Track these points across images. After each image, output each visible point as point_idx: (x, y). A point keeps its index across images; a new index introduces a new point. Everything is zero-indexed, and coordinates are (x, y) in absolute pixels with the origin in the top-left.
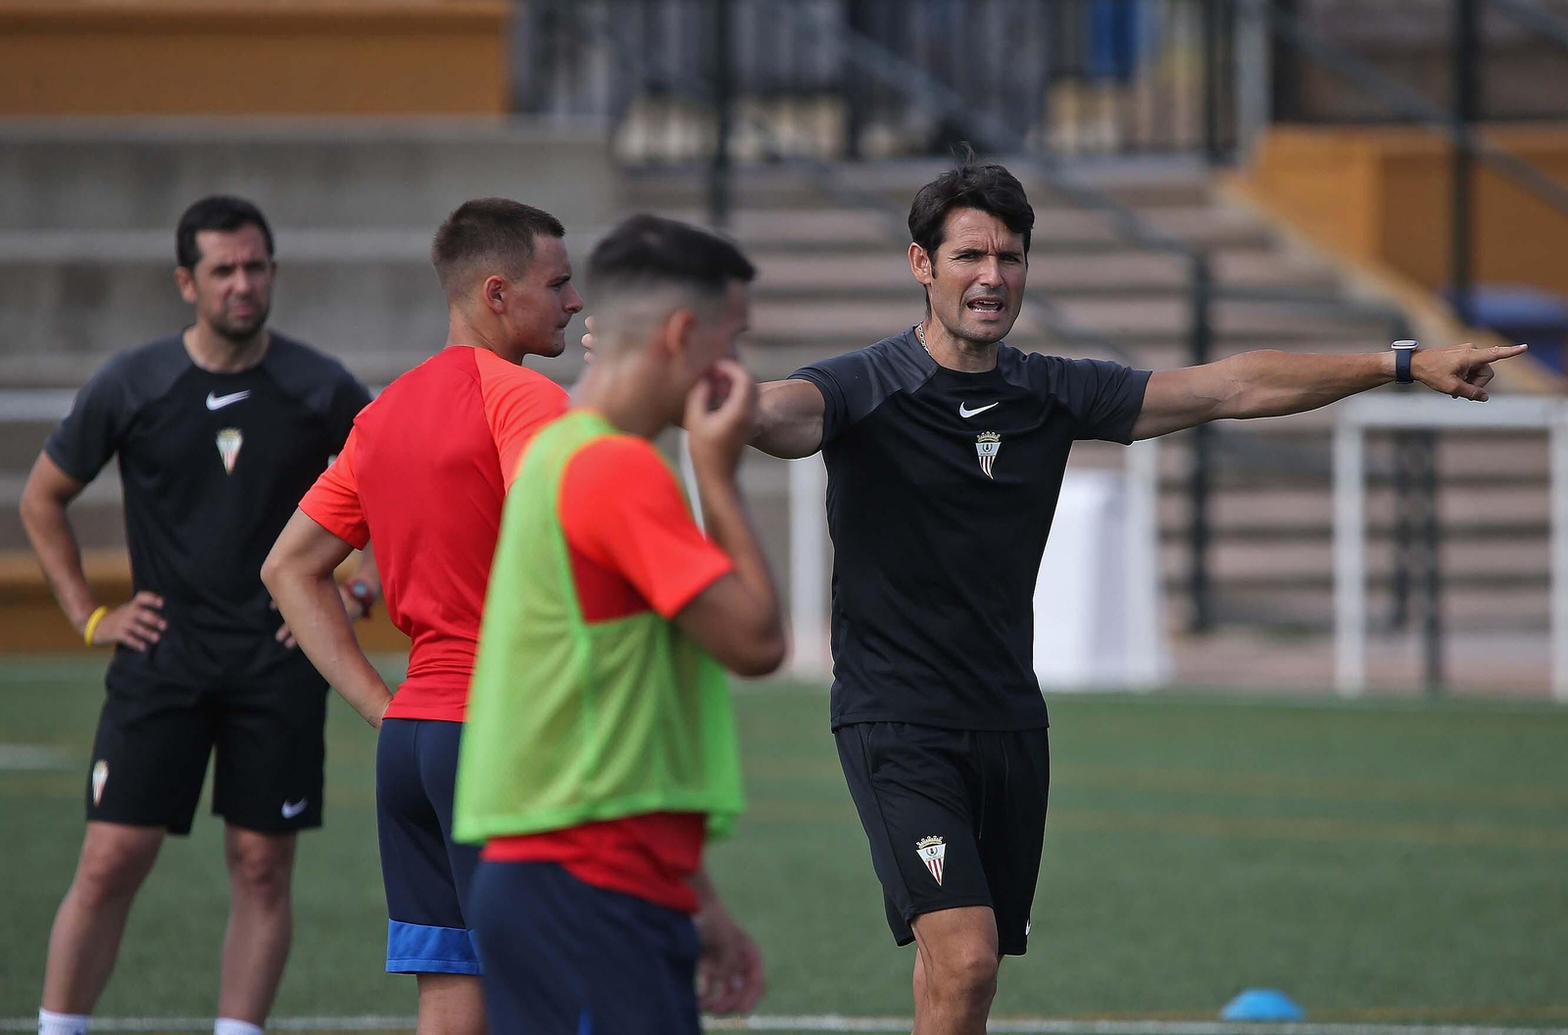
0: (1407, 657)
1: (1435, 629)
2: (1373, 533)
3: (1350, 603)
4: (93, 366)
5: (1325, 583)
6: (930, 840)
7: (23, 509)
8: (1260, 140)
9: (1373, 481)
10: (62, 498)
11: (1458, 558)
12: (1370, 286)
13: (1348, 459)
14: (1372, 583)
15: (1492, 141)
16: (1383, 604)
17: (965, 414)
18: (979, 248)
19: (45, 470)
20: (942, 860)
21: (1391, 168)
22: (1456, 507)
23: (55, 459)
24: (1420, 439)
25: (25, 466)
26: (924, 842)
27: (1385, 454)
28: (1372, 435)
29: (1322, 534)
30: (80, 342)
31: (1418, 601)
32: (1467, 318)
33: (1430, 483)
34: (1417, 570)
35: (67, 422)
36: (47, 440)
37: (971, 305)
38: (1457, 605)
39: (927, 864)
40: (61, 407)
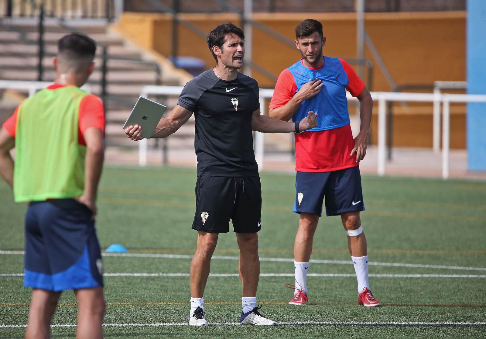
0: (158, 156)
1: (165, 149)
6: (205, 213)
8: (121, 16)
12: (150, 56)
15: (183, 17)
17: (228, 91)
18: (236, 42)
20: (206, 219)
21: (156, 24)
26: (203, 213)
31: (161, 141)
32: (176, 66)
37: (235, 58)
38: (172, 142)
39: (202, 218)
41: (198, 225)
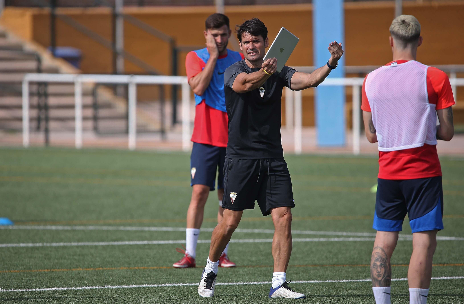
0: (40, 137)
1: (47, 131)
2: (31, 107)
3: (26, 124)
5: (20, 119)
6: (234, 193)
9: (31, 94)
11: (53, 113)
13: (25, 89)
14: (31, 120)
15: (60, 11)
16: (34, 124)
20: (235, 199)
21: (35, 18)
22: (52, 101)
24: (44, 84)
27: (35, 88)
28: (31, 83)
29: (20, 107)
31: (43, 124)
33: (46, 95)
34: (43, 116)
38: (52, 125)
39: (231, 198)
41: (227, 204)
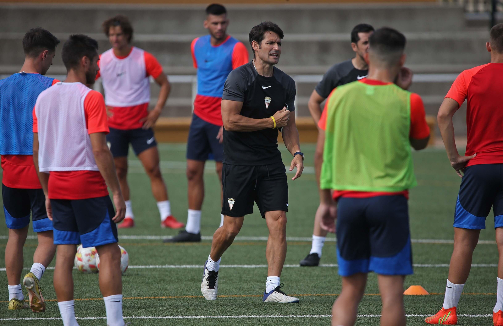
4: (327, 69)
7: (309, 105)
10: (319, 102)
19: (315, 95)
20: (233, 205)
23: (317, 91)
25: (309, 94)
30: (323, 62)
35: (321, 82)
36: (316, 87)
37: (271, 55)
39: (229, 204)
40: (319, 79)
